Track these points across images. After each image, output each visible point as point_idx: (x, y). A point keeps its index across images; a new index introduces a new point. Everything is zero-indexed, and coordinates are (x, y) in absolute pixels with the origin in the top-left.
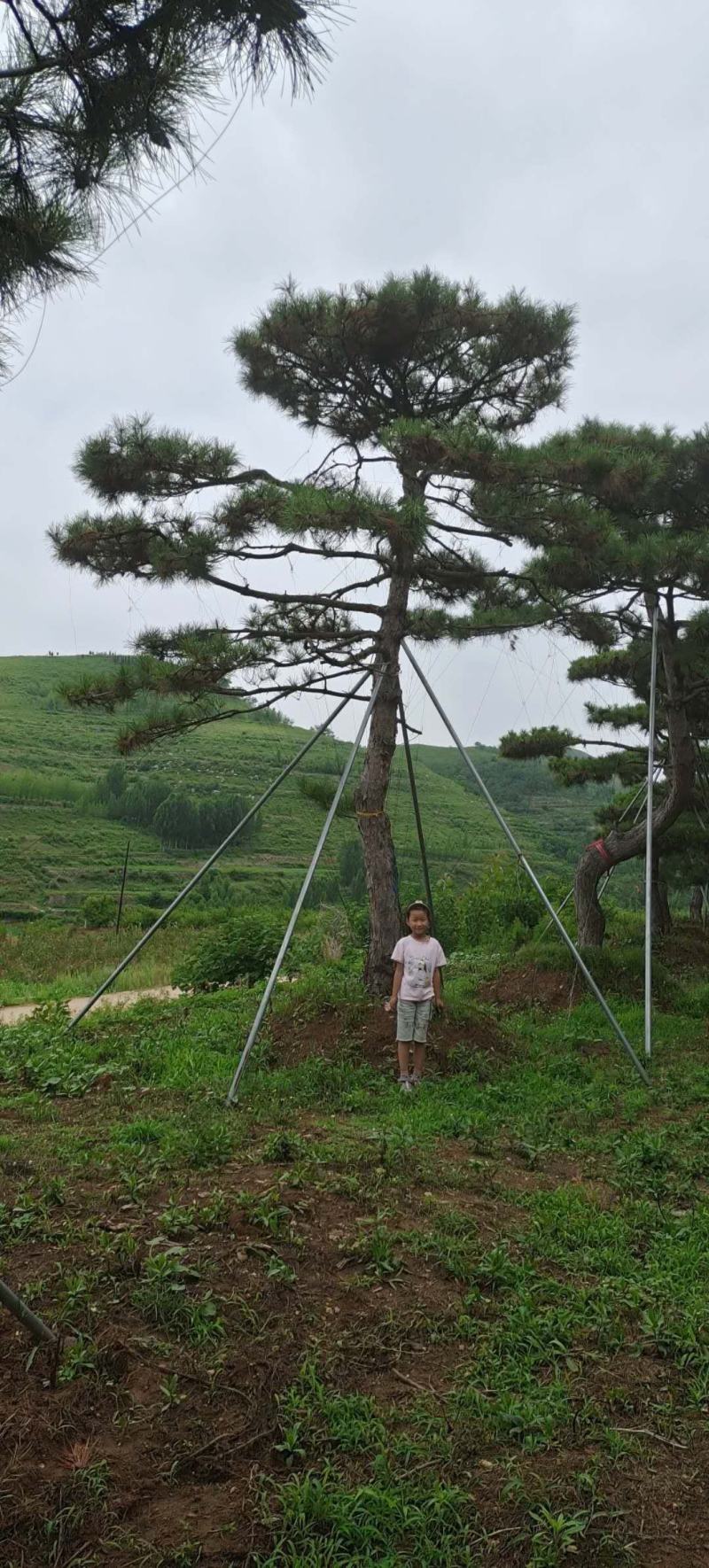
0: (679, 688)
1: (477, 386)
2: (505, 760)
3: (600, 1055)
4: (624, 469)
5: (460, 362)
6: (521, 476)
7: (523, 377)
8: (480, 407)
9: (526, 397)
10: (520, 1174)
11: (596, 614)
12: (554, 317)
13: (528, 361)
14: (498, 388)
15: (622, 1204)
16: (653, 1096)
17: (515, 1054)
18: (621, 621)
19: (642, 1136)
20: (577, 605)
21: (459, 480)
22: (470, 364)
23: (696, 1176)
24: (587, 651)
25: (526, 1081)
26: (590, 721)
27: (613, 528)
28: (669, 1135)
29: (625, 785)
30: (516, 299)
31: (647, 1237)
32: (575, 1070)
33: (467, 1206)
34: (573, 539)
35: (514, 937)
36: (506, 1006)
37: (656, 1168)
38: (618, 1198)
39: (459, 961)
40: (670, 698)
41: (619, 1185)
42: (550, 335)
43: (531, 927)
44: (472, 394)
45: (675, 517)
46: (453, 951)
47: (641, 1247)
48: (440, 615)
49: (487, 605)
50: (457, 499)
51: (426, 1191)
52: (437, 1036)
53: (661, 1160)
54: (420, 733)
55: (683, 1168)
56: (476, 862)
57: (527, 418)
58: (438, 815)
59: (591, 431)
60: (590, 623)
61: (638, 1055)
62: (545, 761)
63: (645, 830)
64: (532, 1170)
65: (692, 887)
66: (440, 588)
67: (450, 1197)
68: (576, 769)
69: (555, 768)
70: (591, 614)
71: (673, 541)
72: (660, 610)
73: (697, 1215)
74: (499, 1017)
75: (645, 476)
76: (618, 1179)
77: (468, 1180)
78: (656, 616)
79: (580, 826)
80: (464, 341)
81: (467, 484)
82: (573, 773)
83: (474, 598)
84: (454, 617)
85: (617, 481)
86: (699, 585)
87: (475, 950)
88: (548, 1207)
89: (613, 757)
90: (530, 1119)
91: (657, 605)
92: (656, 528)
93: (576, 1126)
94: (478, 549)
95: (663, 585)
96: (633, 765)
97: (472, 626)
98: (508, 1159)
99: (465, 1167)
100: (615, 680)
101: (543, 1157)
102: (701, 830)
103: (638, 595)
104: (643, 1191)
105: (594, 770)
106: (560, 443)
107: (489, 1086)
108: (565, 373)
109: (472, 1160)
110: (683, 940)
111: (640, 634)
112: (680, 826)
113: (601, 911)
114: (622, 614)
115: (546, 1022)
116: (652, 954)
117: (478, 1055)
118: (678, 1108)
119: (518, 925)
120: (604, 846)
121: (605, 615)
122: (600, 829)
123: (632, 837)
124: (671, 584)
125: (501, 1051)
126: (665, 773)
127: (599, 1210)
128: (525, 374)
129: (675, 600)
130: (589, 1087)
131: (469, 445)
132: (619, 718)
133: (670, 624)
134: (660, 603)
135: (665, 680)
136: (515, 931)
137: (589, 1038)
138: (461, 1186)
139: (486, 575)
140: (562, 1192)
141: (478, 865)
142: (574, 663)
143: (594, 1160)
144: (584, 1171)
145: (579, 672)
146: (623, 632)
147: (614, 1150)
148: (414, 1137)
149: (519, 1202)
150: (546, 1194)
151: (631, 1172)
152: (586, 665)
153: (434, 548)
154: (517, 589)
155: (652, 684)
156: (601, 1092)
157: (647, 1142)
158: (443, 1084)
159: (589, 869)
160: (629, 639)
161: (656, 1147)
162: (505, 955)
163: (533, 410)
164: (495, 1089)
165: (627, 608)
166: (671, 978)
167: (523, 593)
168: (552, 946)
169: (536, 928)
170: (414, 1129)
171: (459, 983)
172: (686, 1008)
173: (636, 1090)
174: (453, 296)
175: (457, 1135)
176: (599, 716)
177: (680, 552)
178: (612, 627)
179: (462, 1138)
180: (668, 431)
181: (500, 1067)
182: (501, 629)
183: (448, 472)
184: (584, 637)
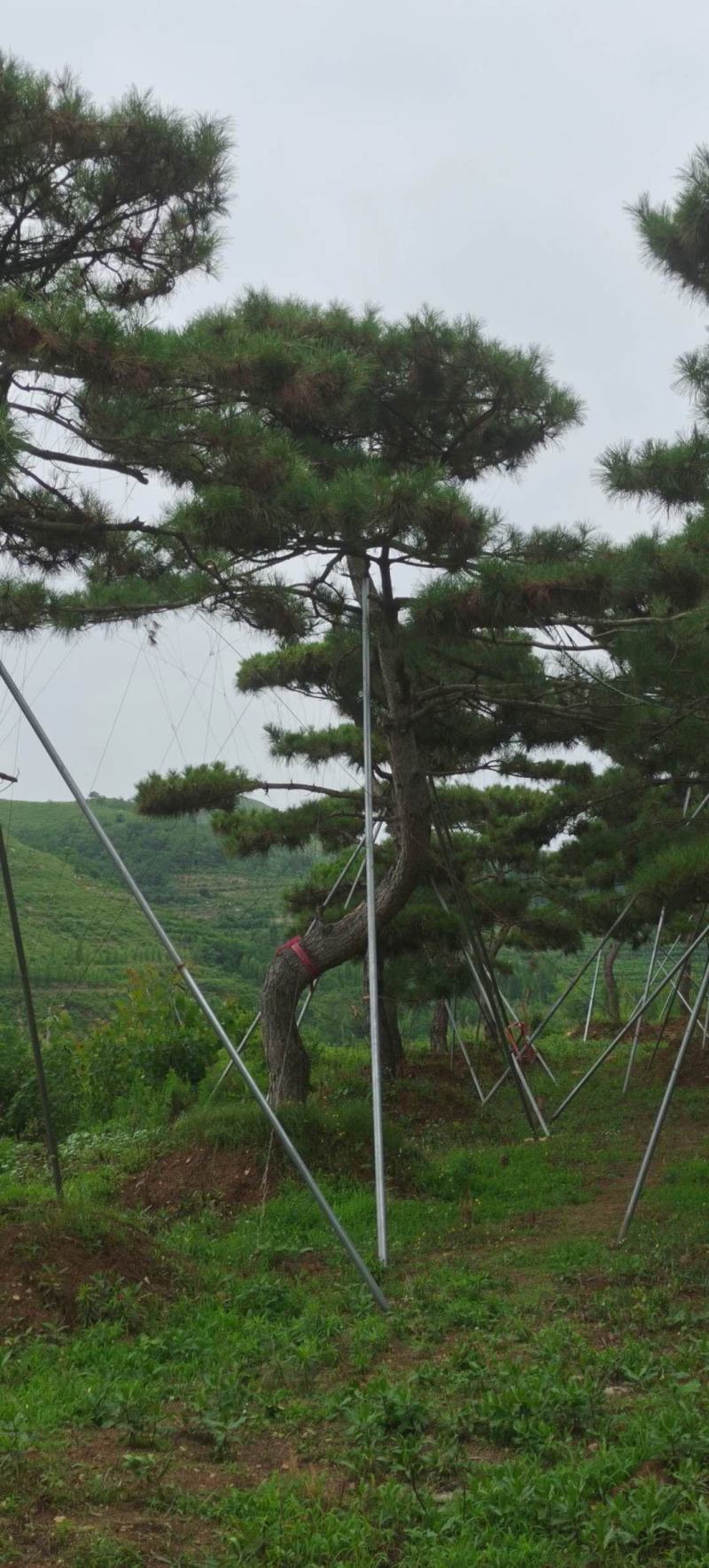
0: (404, 700)
1: (82, 232)
2: (142, 819)
3: (311, 1272)
4: (313, 371)
5: (55, 196)
6: (160, 375)
7: (154, 224)
8: (87, 266)
9: (159, 254)
10: (202, 1470)
11: (280, 590)
12: (197, 135)
13: (160, 200)
14: (114, 238)
15: (359, 1494)
16: (394, 1325)
17: (183, 1283)
18: (314, 599)
19: (383, 1386)
20: (249, 574)
21: (60, 379)
22: (70, 199)
23: (464, 1438)
24: (266, 644)
25: (203, 1325)
26: (274, 753)
27: (298, 459)
28: (421, 1381)
29: (327, 850)
30: (140, 105)
31: (400, 1538)
32: (275, 1299)
33: (123, 1529)
34: (239, 474)
35: (168, 1100)
36: (162, 1212)
37: (405, 1433)
38: (352, 1486)
39: (82, 1147)
40: (391, 715)
41: (352, 1466)
42: (192, 163)
43: (195, 1082)
44: (75, 247)
45: (385, 441)
46: (73, 1130)
47: (391, 1555)
48: (36, 591)
49: (110, 574)
50: (57, 408)
51: (55, 1514)
52: (58, 1268)
53: (411, 1421)
54: (14, 780)
55: (444, 1428)
56: (96, 986)
57: (161, 287)
58: (33, 914)
59: (259, 311)
60: (270, 600)
61: (369, 1265)
62: (204, 818)
63: (364, 918)
64: (220, 1460)
65: (433, 1003)
66: (36, 547)
67: (96, 1520)
68: (255, 828)
69: (223, 828)
70: (270, 587)
71: (386, 480)
72: (371, 583)
73: (469, 1496)
74: (153, 1229)
75: (344, 383)
76: (351, 1457)
77: (122, 1489)
78: (365, 592)
79: (256, 920)
80: (58, 165)
81: (75, 385)
82: (251, 835)
83: (89, 563)
84: (59, 595)
85: (303, 388)
86: (426, 544)
87: (108, 1126)
88: (250, 1513)
89: (310, 808)
90: (214, 1382)
91: (367, 575)
92: (359, 460)
93: (282, 1384)
94: (95, 487)
95: (374, 544)
96: (340, 819)
97: (88, 607)
98: (183, 1449)
99: (117, 1469)
100: (307, 690)
101: (236, 1439)
102: (444, 914)
103: (338, 559)
104: (388, 1471)
105: (283, 829)
106: (213, 329)
107: (144, 1339)
108: (217, 221)
109: (128, 1456)
110: (424, 1084)
111: (344, 619)
112: (411, 909)
113: (302, 1048)
114: (315, 587)
115: (227, 1228)
116: (384, 1109)
117: (126, 1291)
118: (431, 1339)
119: (173, 1081)
120: (304, 947)
121: (291, 589)
122: (291, 921)
123: (346, 929)
124: (386, 543)
125: (161, 1282)
126: (387, 830)
127: (326, 1506)
128: (157, 220)
129: (392, 566)
130: (298, 1324)
131: (77, 327)
132: (316, 747)
133: (387, 604)
134: (371, 571)
135: (383, 688)
136: (169, 1090)
137: (293, 1248)
138: (112, 1500)
139: (110, 527)
140: (269, 1488)
141: (101, 991)
142: (245, 663)
143: (313, 1433)
144: (299, 1452)
145: (255, 677)
146: (318, 615)
147: (342, 1413)
148: (29, 1433)
149: (204, 1513)
150: (244, 1495)
151: (369, 1443)
152: (263, 667)
153: (25, 485)
154: (156, 550)
155: (364, 694)
156: (318, 1327)
157: (390, 1394)
158: (71, 1344)
159: (283, 983)
160: (327, 626)
161: (403, 1398)
162: (157, 1131)
163: (171, 275)
164: (154, 1342)
165: (322, 579)
166: (410, 1143)
167: (165, 556)
168: (227, 1110)
169: (202, 1084)
170: (29, 1421)
171: (86, 1183)
172: (435, 1188)
173: (369, 1319)
174: (40, 96)
175: (98, 1422)
176: (287, 745)
177: (398, 495)
178: (301, 608)
179: (108, 1424)
180: (371, 314)
181: (160, 1308)
182: (131, 610)
183: (46, 367)
184: (262, 623)
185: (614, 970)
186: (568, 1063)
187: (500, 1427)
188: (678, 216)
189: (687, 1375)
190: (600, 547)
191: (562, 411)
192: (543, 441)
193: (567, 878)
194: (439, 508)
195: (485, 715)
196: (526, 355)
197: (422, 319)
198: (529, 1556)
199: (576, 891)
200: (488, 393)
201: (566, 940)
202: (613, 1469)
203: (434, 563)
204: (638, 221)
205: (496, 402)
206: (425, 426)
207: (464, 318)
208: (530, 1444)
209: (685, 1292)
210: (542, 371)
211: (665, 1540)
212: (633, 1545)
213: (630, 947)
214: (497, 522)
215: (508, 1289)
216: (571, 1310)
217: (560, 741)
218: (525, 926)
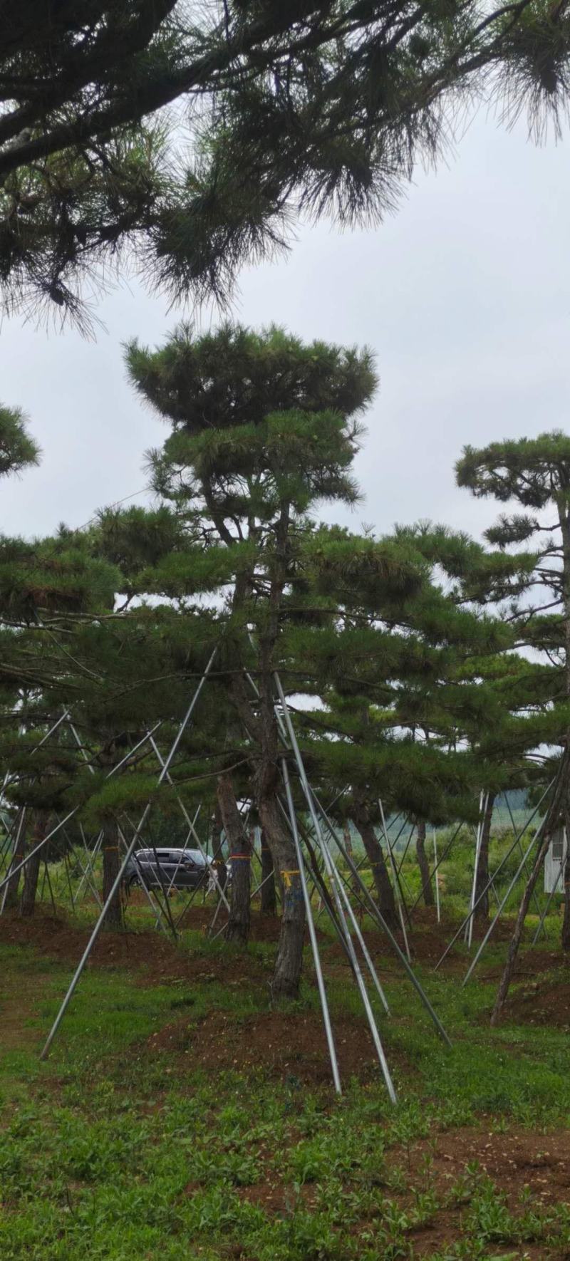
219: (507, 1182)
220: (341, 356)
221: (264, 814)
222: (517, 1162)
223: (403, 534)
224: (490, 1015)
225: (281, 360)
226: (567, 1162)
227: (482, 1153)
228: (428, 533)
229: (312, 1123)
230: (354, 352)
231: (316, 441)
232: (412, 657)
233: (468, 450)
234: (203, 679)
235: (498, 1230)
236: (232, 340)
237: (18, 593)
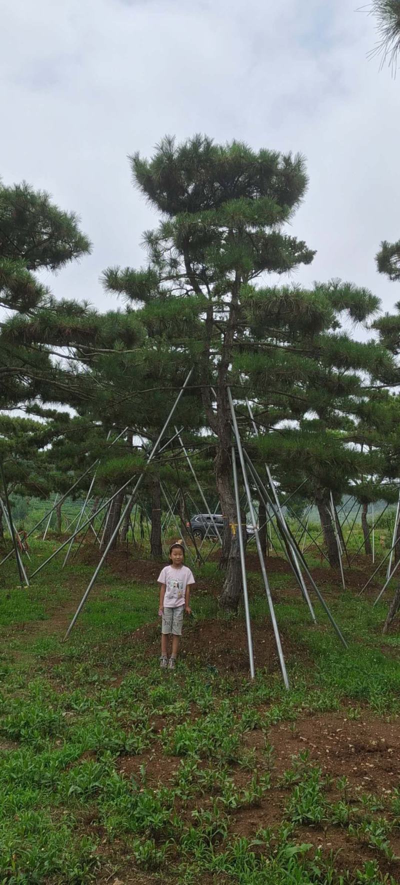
185: (62, 509)
186: (36, 550)
187: (14, 732)
188: (152, 166)
189: (102, 707)
190: (92, 313)
191: (82, 246)
192: (70, 258)
193: (46, 464)
194: (22, 281)
195: (25, 384)
196: (69, 216)
197: (22, 188)
198: (30, 799)
199: (49, 471)
200: (48, 230)
201: (42, 493)
202: (70, 755)
203: (12, 307)
204: (133, 163)
205: (51, 236)
206: (14, 240)
207: (42, 191)
208: (28, 742)
209: (96, 665)
210: (76, 225)
211: (96, 792)
212: (81, 793)
213: (72, 499)
214: (47, 293)
215: (13, 661)
216: (44, 673)
217: (59, 401)
218: (26, 485)
219: (341, 765)
220: (280, 160)
221: (220, 485)
222: (356, 747)
223: (320, 288)
224: (384, 626)
225: (235, 162)
226: (398, 750)
227: (332, 736)
228: (338, 288)
229: (208, 704)
230: (289, 158)
231: (256, 220)
232: (330, 381)
233: (385, 245)
234: (182, 390)
235: (309, 815)
236: (201, 149)
237: (51, 329)
